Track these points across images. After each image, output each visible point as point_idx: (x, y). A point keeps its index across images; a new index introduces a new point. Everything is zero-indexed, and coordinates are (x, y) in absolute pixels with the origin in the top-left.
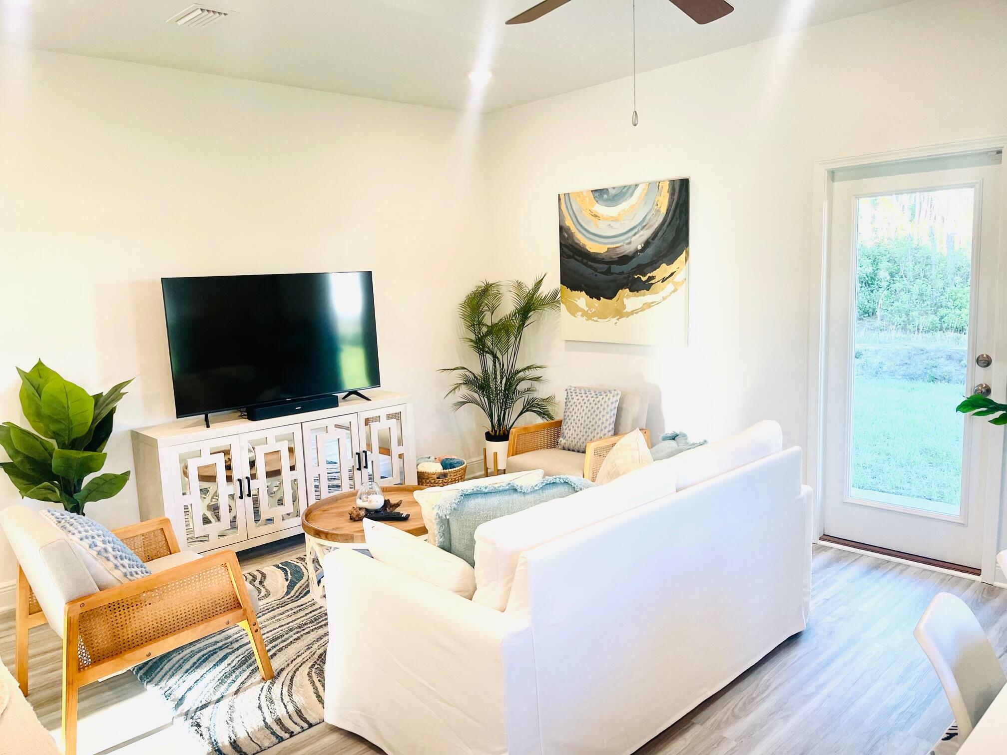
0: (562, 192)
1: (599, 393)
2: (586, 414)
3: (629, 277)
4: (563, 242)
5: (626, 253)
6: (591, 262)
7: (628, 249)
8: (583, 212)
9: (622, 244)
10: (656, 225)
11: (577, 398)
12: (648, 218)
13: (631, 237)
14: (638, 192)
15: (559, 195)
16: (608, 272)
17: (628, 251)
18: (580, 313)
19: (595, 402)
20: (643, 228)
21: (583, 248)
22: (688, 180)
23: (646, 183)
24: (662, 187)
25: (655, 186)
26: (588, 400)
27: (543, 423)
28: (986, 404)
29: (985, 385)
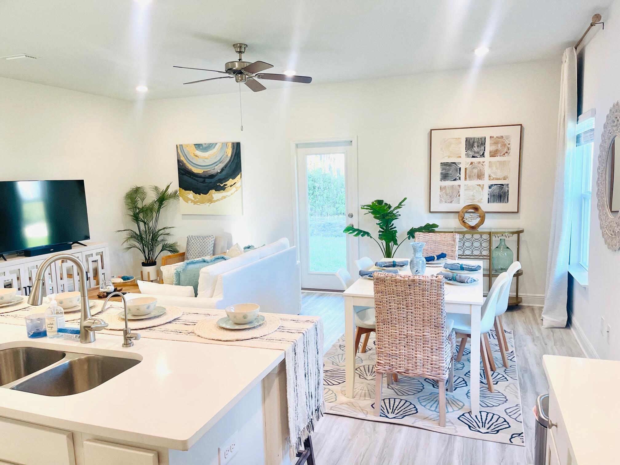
0: (178, 144)
1: (204, 238)
2: (199, 247)
3: (214, 184)
4: (179, 167)
5: (212, 174)
6: (195, 177)
7: (213, 172)
8: (190, 154)
9: (210, 169)
10: (226, 162)
11: (194, 240)
12: (222, 158)
13: (215, 166)
14: (217, 146)
15: (177, 145)
16: (204, 182)
17: (214, 173)
18: (190, 201)
19: (203, 242)
20: (220, 163)
21: (190, 171)
22: (240, 143)
23: (221, 143)
24: (228, 145)
25: (225, 145)
26: (200, 241)
27: (179, 254)
28: (352, 229)
29: (352, 224)
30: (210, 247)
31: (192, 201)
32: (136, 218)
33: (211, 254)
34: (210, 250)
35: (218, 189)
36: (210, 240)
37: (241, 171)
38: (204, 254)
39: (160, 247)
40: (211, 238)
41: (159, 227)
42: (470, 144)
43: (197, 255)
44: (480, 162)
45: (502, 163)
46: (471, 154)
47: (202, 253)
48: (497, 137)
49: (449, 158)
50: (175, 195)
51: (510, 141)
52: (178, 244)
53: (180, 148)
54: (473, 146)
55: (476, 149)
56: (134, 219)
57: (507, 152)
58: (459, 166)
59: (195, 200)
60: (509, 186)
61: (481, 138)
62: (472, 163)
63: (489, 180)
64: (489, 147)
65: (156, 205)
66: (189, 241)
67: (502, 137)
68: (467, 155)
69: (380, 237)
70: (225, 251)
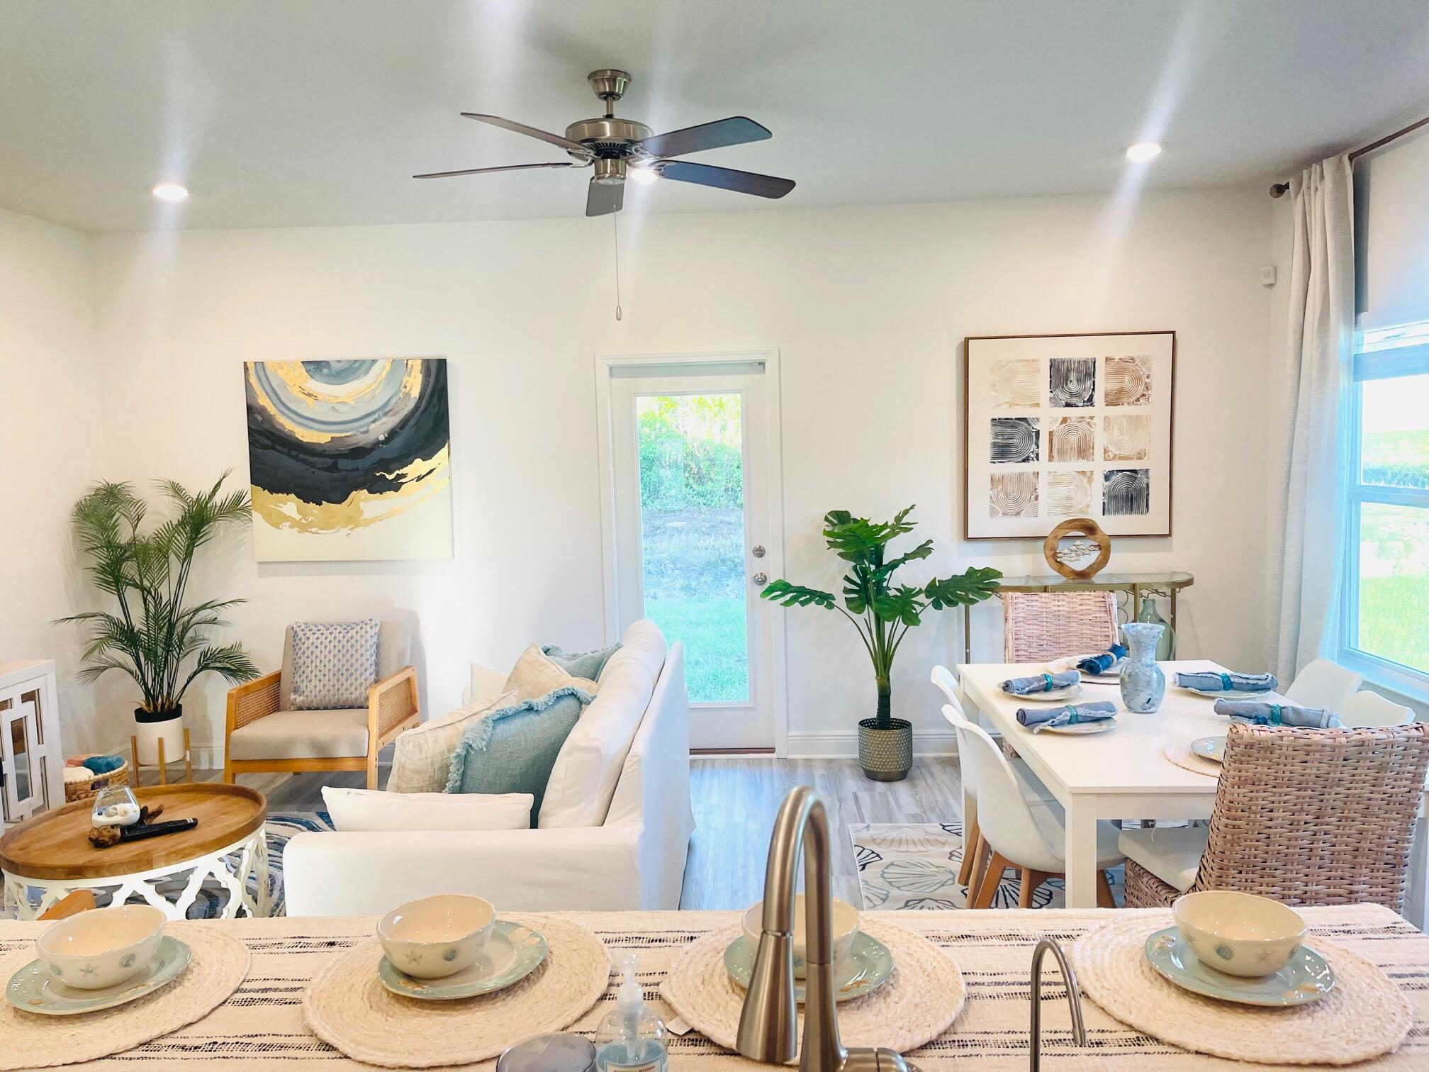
0: (251, 361)
1: (348, 627)
2: (334, 656)
3: (367, 474)
4: (253, 427)
5: (360, 444)
6: (305, 454)
7: (365, 440)
8: (290, 389)
9: (355, 432)
10: (406, 412)
11: (316, 636)
12: (393, 401)
13: (368, 425)
14: (376, 369)
15: (245, 363)
16: (333, 468)
17: (365, 442)
19: (346, 639)
20: (386, 414)
21: (290, 436)
22: (445, 360)
23: (387, 359)
24: (412, 366)
25: (400, 365)
26: (335, 638)
27: (259, 679)
28: (784, 588)
29: (762, 574)
30: (369, 653)
31: (294, 523)
32: (113, 577)
33: (371, 674)
34: (369, 662)
35: (378, 486)
36: (366, 632)
37: (449, 439)
38: (352, 674)
39: (189, 664)
40: (368, 627)
41: (187, 604)
42: (1059, 373)
43: (329, 680)
44: (1083, 418)
45: (1136, 421)
46: (1063, 397)
47: (344, 671)
48: (1120, 359)
49: (1010, 407)
50: (235, 507)
51: (1149, 369)
52: (244, 649)
53: (254, 372)
54: (1067, 380)
55: (1073, 386)
56: (107, 582)
57: (1144, 395)
58: (1035, 427)
59: (303, 521)
60: (1150, 473)
61: (1085, 361)
62: (1064, 420)
63: (1105, 459)
64: (1103, 383)
65: (179, 538)
66: (301, 639)
67: (1133, 359)
68: (1054, 401)
69: (852, 605)
70: (407, 662)
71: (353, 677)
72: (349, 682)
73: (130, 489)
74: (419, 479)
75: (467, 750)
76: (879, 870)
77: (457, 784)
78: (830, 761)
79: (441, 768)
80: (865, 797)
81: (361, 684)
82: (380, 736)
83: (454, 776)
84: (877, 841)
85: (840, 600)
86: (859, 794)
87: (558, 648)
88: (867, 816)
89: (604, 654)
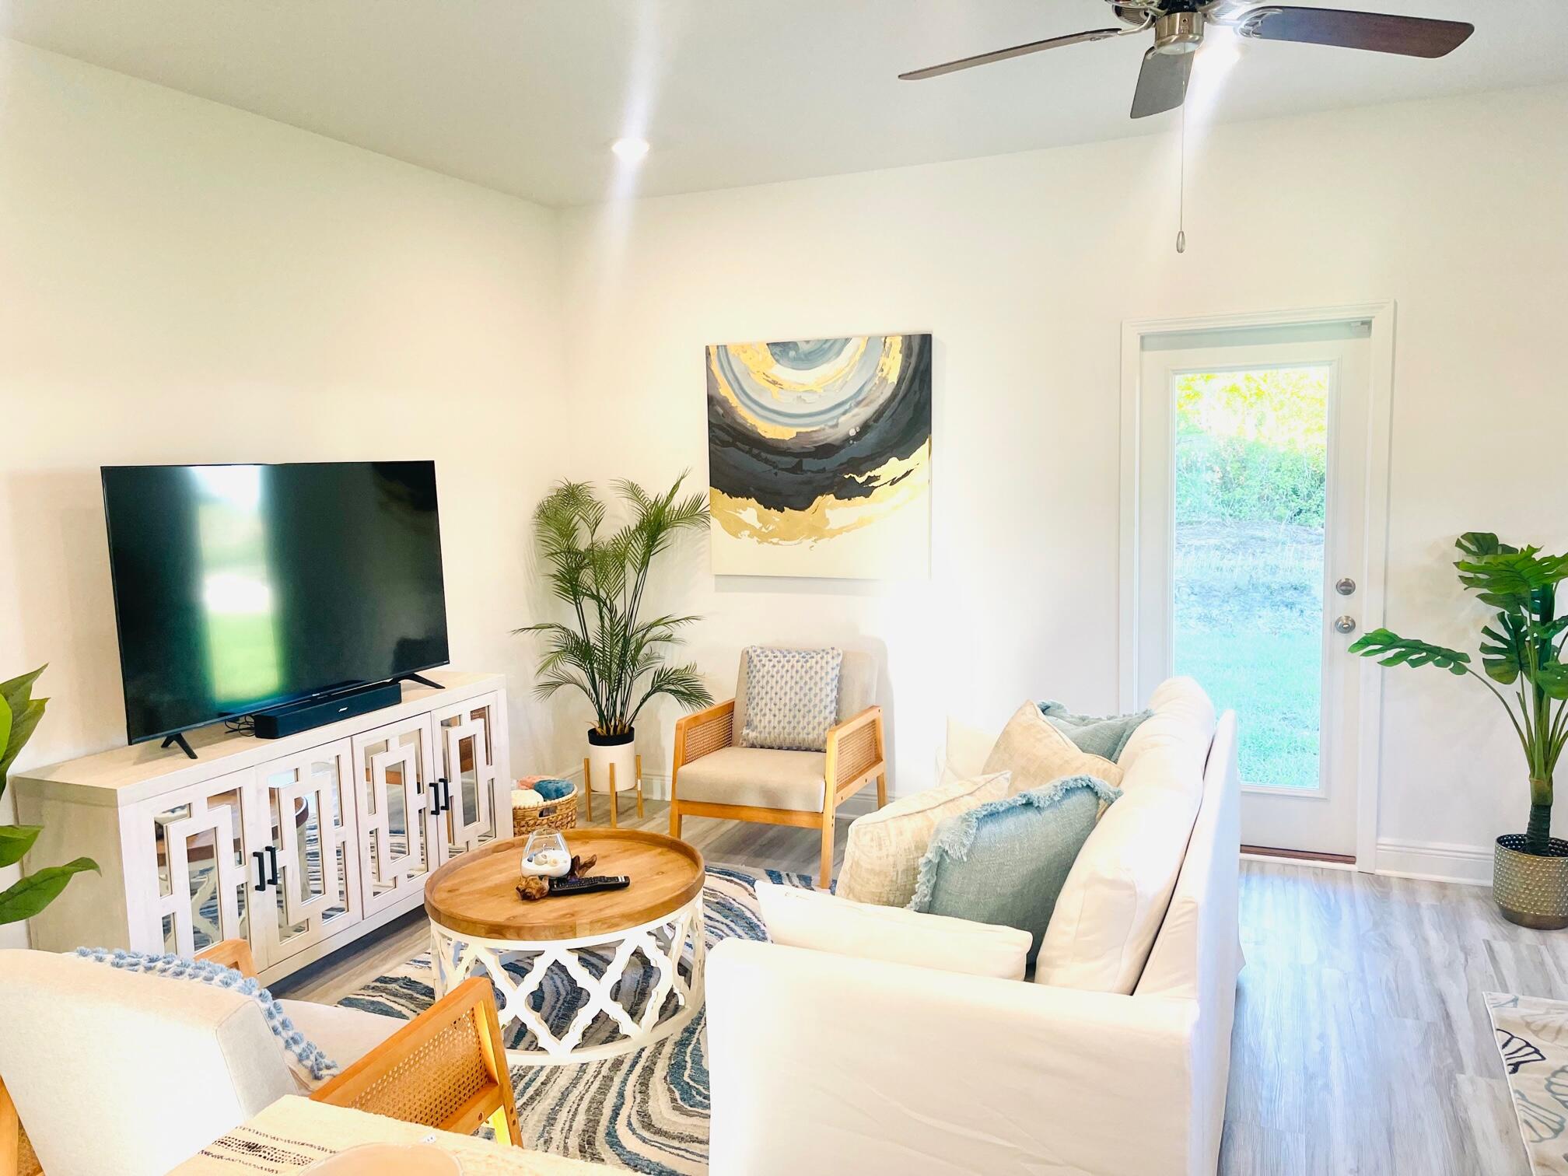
0: (713, 341)
1: (807, 654)
2: (791, 688)
3: (835, 476)
4: (712, 421)
5: (829, 441)
6: (768, 453)
7: (833, 435)
8: (752, 375)
9: (823, 426)
10: (881, 400)
12: (866, 389)
13: (838, 417)
14: (849, 349)
15: (707, 348)
16: (797, 469)
17: (834, 438)
18: (747, 532)
19: (804, 670)
20: (858, 404)
21: (752, 431)
22: (930, 335)
23: (863, 337)
24: (891, 345)
25: (876, 344)
26: (793, 667)
27: (713, 708)
28: (1386, 640)
29: (1347, 618)
30: (829, 688)
31: (755, 533)
32: (570, 585)
33: (831, 713)
34: (829, 699)
35: (847, 491)
36: (827, 663)
37: (931, 433)
38: (810, 711)
39: (642, 684)
40: (830, 656)
41: (642, 618)
43: (785, 716)
47: (801, 707)
50: (694, 513)
52: (699, 671)
53: (716, 357)
56: (566, 591)
59: (763, 530)
65: (635, 545)
66: (756, 666)
69: (1497, 670)
70: (873, 701)
71: (811, 715)
72: (806, 720)
73: (591, 490)
74: (893, 482)
75: (941, 856)
76: (1543, 1077)
77: (926, 899)
78: (1442, 886)
79: (906, 871)
80: (1503, 948)
81: (819, 724)
82: (838, 789)
83: (923, 889)
84: (1533, 1027)
85: (1476, 663)
86: (1496, 945)
87: (1059, 707)
88: (1511, 982)
89: (1127, 723)
